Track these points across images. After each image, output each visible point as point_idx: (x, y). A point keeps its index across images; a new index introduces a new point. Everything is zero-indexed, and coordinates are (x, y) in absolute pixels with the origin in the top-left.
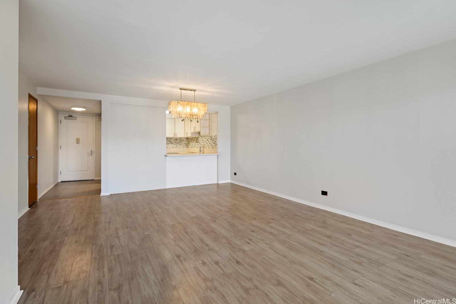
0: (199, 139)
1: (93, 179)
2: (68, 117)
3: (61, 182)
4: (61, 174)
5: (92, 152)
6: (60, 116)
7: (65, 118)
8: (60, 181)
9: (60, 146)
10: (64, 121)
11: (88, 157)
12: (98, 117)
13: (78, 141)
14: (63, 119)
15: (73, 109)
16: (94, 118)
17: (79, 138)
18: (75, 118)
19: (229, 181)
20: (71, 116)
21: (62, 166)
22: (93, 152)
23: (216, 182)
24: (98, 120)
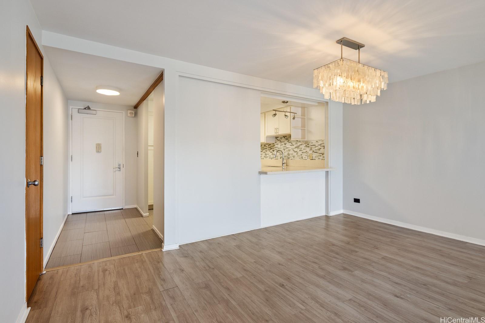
0: (276, 146)
1: (122, 208)
2: (84, 109)
3: (73, 214)
4: (72, 202)
5: (119, 165)
6: (71, 107)
7: (79, 111)
8: (70, 213)
9: (71, 156)
10: (77, 117)
11: (115, 173)
12: (129, 111)
13: (99, 148)
14: (75, 111)
15: (100, 91)
16: (124, 112)
17: (101, 144)
18: (94, 112)
19: (341, 211)
20: (89, 108)
21: (74, 190)
22: (122, 167)
23: (324, 214)
24: (129, 115)
